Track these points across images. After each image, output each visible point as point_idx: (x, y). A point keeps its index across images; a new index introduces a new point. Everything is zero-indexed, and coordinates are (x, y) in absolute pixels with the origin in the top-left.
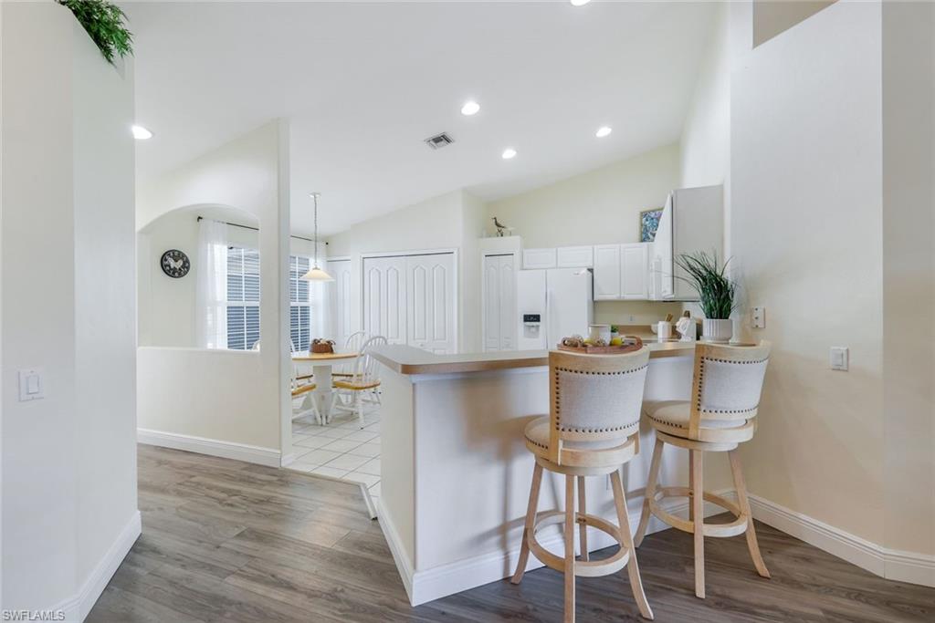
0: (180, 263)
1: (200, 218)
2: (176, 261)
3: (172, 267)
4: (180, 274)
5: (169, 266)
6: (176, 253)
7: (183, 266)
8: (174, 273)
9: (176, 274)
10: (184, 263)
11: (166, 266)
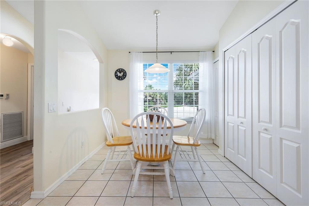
0: (122, 73)
1: (129, 52)
2: (120, 73)
3: (119, 76)
4: (122, 78)
5: (118, 75)
6: (121, 70)
7: (123, 75)
8: (119, 78)
9: (120, 78)
10: (124, 73)
11: (116, 75)
